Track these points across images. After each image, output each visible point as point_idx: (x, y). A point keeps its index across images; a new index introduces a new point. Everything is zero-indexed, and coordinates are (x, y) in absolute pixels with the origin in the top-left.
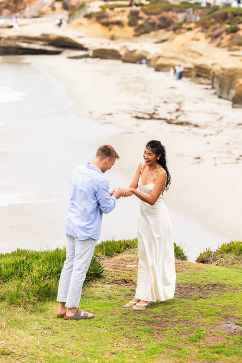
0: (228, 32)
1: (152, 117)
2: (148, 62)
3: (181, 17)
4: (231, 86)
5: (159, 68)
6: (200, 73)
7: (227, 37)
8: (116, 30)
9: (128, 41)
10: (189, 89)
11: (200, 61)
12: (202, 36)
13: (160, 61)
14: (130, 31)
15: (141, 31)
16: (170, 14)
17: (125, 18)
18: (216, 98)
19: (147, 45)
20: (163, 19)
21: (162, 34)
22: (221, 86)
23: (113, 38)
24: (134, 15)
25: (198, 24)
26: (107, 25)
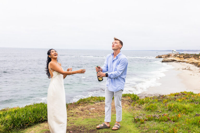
0: (197, 57)
1: (185, 69)
2: (186, 62)
3: (191, 56)
4: (197, 65)
5: (187, 63)
6: (193, 63)
7: (197, 58)
8: (181, 58)
9: (183, 60)
10: (191, 65)
11: (193, 61)
12: (194, 58)
13: (187, 62)
14: (183, 58)
15: (185, 58)
16: (189, 56)
17: (182, 57)
18: (195, 66)
19: (186, 60)
20: (188, 57)
21: (188, 58)
22: (196, 65)
23: (181, 59)
24: (184, 56)
25: (193, 57)
26: (180, 58)
